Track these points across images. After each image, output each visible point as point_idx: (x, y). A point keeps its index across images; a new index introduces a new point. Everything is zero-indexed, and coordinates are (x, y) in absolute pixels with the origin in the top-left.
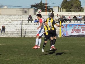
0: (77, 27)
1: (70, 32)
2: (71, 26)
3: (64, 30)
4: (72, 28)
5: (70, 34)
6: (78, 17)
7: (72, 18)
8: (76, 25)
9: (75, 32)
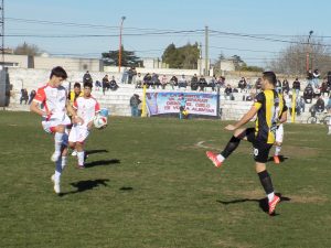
0: (176, 98)
1: (162, 107)
2: (164, 95)
3: (151, 102)
4: (166, 100)
5: (162, 111)
6: (181, 79)
7: (168, 80)
8: (175, 95)
9: (172, 107)
